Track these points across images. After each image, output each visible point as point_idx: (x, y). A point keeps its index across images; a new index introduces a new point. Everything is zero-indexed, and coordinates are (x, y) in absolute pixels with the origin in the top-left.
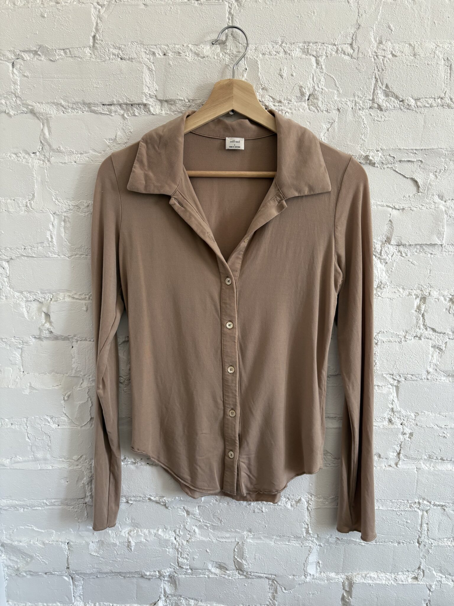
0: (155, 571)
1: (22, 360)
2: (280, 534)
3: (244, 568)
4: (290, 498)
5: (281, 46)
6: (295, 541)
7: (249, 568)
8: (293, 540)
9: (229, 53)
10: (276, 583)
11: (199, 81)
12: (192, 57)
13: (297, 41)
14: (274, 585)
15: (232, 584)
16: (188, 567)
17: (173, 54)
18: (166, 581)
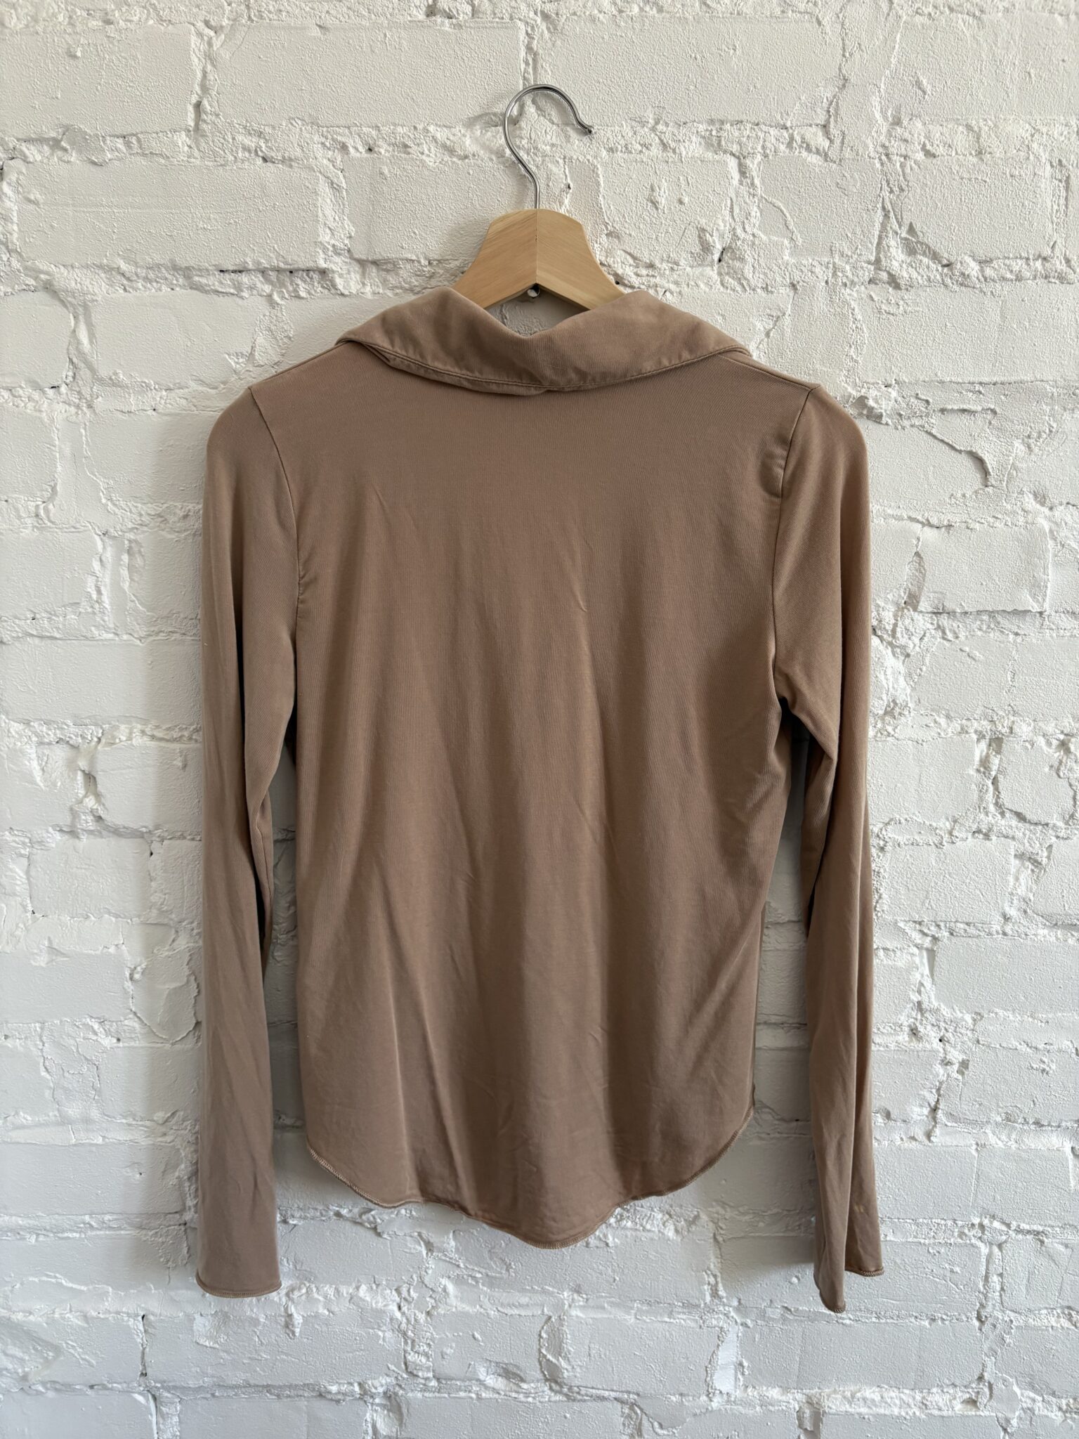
0: (351, 1384)
1: (30, 883)
2: (650, 1297)
3: (564, 1378)
4: (672, 1212)
5: (653, 129)
6: (684, 1313)
7: (575, 1376)
8: (679, 1313)
9: (526, 146)
10: (639, 1412)
11: (455, 214)
12: (436, 155)
13: (692, 118)
14: (634, 1416)
15: (534, 1414)
16: (430, 1375)
17: (391, 149)
18: (378, 1405)
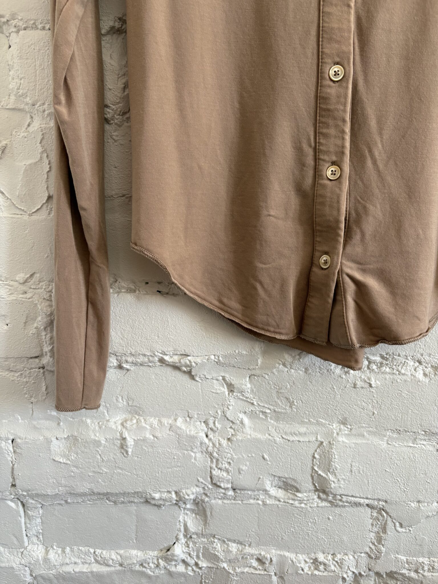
0: (169, 492)
2: (401, 427)
3: (331, 488)
4: (423, 360)
6: (425, 440)
7: (340, 487)
8: (421, 439)
10: (385, 515)
14: (380, 518)
15: (305, 516)
16: (229, 486)
18: (188, 510)
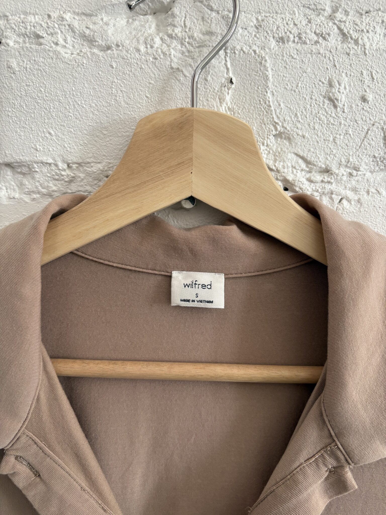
5: (331, 17)
9: (179, 35)
11: (96, 112)
12: (73, 47)
13: (376, 6)
17: (21, 40)
